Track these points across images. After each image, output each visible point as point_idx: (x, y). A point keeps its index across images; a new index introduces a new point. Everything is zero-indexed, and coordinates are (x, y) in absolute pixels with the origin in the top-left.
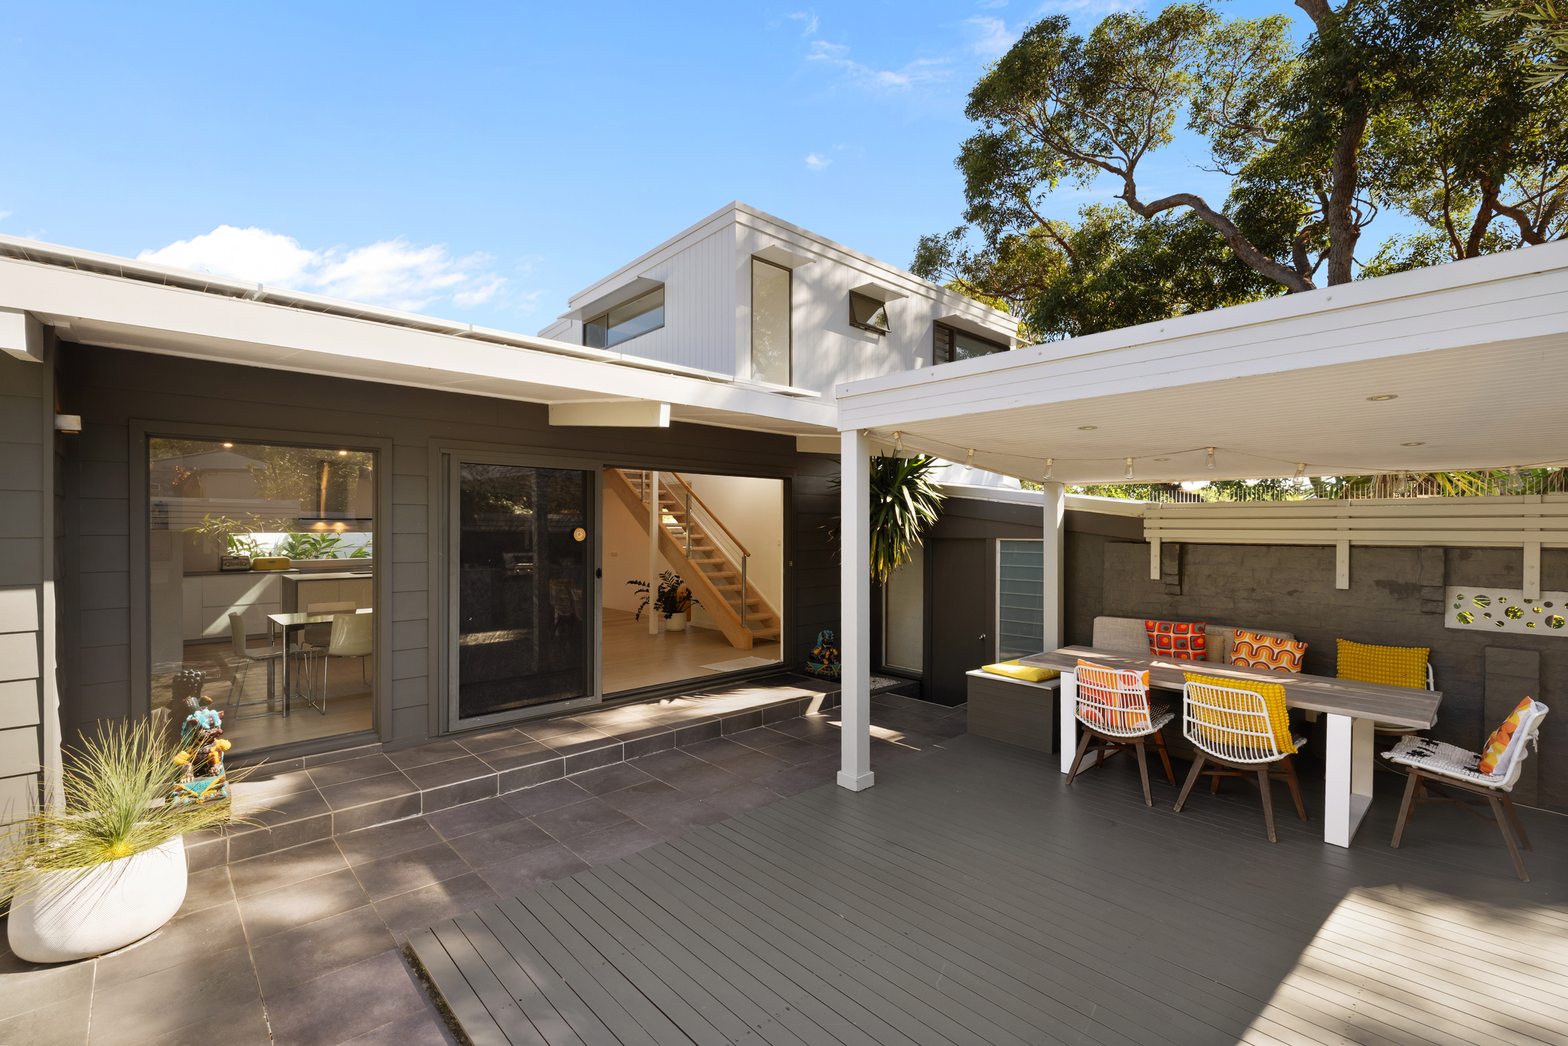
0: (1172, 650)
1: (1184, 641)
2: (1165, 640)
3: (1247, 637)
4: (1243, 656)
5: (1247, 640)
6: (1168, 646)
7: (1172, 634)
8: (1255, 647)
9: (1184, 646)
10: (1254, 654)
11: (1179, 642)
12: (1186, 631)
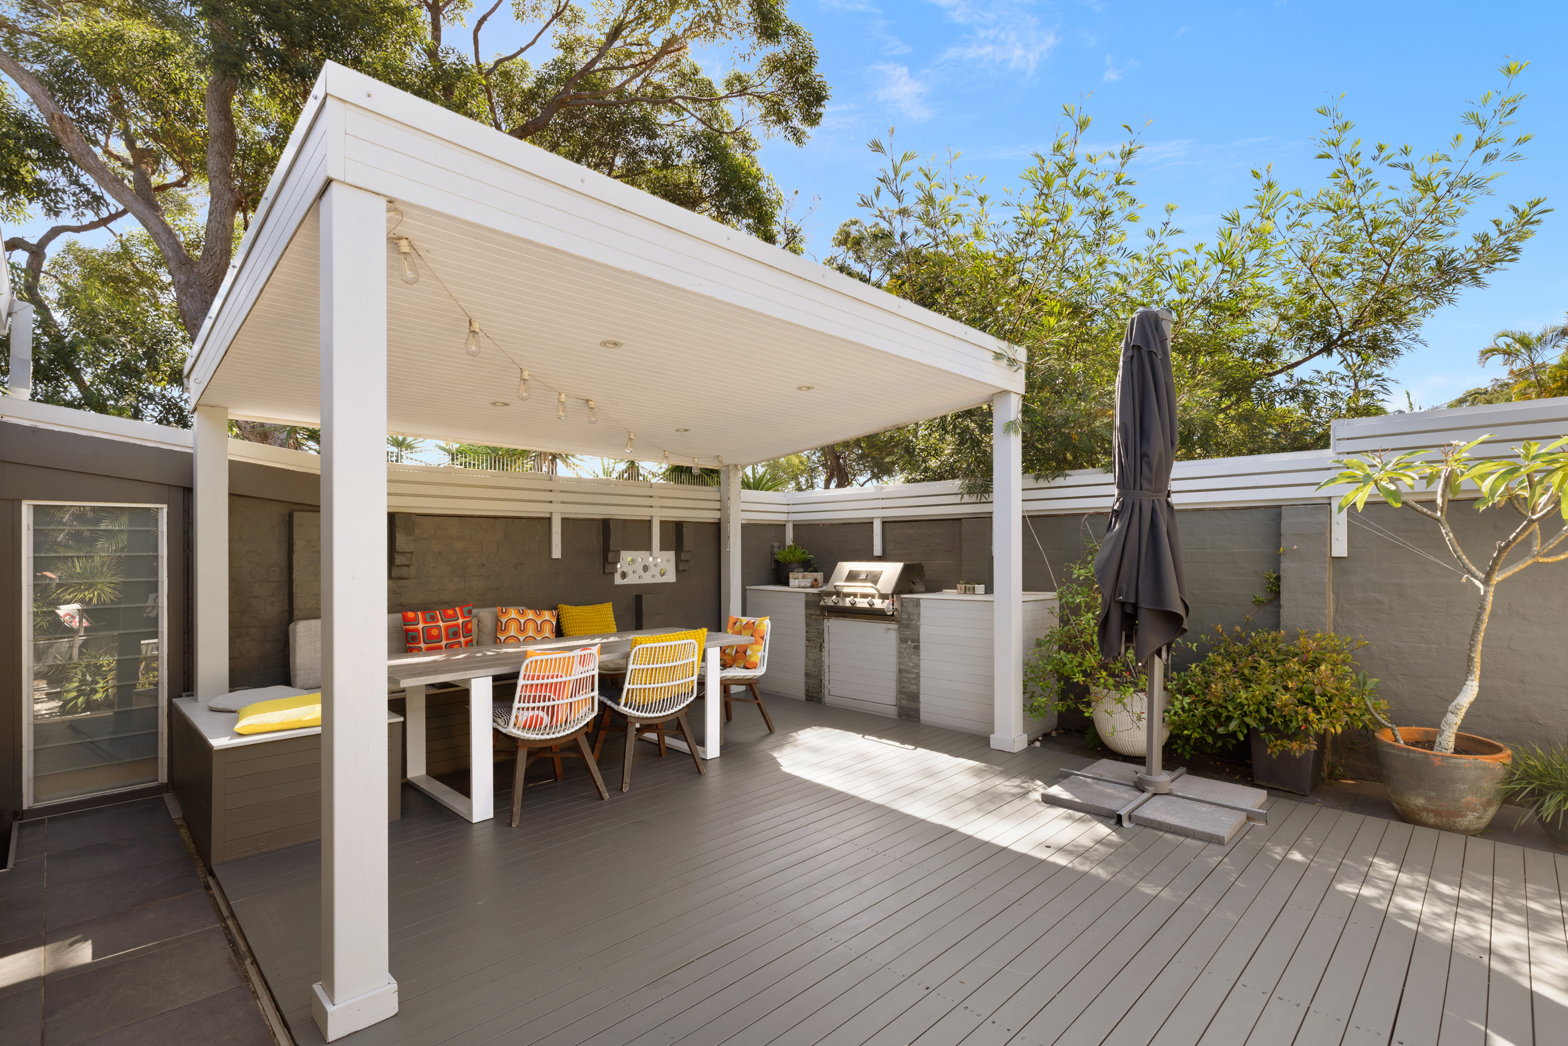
0: (444, 643)
1: (456, 629)
2: (435, 632)
3: (513, 613)
4: (513, 633)
5: (513, 616)
6: (438, 638)
7: (441, 624)
8: (522, 621)
9: (456, 634)
10: (522, 629)
11: (451, 631)
12: (455, 617)
